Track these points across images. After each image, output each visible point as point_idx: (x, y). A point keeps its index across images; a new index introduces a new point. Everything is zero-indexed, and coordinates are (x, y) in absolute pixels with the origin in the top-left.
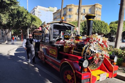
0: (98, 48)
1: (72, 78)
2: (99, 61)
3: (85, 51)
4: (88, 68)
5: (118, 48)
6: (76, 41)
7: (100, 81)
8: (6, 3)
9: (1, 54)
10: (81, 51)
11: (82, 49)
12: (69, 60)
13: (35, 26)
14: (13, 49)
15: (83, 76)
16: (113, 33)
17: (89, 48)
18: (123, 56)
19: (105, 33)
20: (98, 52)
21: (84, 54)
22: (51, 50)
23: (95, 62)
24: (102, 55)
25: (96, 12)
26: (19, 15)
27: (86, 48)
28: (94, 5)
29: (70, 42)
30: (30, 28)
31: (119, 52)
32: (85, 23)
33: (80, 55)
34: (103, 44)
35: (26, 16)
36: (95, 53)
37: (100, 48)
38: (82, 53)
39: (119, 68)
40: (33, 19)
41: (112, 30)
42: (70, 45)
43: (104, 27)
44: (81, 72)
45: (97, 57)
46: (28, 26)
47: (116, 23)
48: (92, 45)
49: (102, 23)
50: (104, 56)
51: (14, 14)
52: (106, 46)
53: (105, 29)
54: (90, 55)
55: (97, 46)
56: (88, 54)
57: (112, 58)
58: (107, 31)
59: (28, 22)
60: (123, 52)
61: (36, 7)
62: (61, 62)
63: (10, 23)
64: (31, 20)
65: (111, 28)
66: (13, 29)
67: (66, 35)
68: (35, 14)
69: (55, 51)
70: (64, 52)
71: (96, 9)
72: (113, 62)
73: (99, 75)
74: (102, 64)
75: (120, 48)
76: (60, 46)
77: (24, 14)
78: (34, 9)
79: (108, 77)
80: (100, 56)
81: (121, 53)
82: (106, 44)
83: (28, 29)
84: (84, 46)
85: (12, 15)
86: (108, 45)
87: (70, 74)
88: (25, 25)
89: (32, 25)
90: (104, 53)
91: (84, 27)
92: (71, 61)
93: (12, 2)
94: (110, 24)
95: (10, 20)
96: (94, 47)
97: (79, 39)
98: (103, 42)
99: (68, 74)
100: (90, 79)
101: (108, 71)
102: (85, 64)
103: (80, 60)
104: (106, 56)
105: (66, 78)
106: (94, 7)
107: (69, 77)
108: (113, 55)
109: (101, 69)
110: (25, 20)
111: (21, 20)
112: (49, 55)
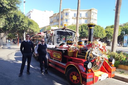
0: (99, 52)
1: (77, 79)
2: (100, 63)
3: (88, 55)
4: (91, 69)
5: (115, 51)
6: (80, 47)
7: (101, 80)
8: (6, 8)
9: (2, 58)
10: (85, 55)
11: (85, 53)
12: (74, 63)
13: (32, 30)
14: (11, 53)
15: (88, 75)
16: (109, 37)
17: (92, 52)
18: (120, 59)
19: (101, 37)
20: (99, 56)
21: (87, 57)
22: (55, 54)
23: (97, 64)
24: (103, 58)
25: (92, 17)
26: (16, 19)
27: (89, 52)
28: (90, 10)
29: (73, 47)
30: (27, 32)
31: (115, 56)
32: (81, 27)
33: (84, 58)
34: (103, 48)
35: (23, 20)
36: (96, 56)
37: (100, 52)
38: (86, 57)
39: (116, 70)
40: (30, 23)
41: (108, 34)
42: (74, 49)
43: (100, 31)
44: (86, 73)
45: (99, 60)
46: (24, 30)
47: (111, 28)
48: (94, 50)
49: (98, 27)
50: (104, 59)
51: (11, 18)
52: (105, 50)
53: (101, 34)
54: (93, 58)
55: (98, 50)
56: (91, 58)
57: (110, 61)
58: (103, 35)
59: (25, 26)
60: (119, 56)
61: (32, 11)
62: (67, 65)
63: (6, 26)
64: (28, 24)
65: (106, 32)
66: (9, 33)
67: (68, 41)
68: (30, 17)
69: (59, 55)
70: (69, 56)
71: (92, 14)
72: (111, 64)
73: (101, 75)
74: (102, 66)
75: (116, 52)
76: (64, 50)
77: (21, 18)
78: (29, 12)
79: (108, 77)
80: (101, 59)
81: (117, 56)
82: (106, 49)
83: (25, 33)
84: (87, 51)
85: (8, 19)
86: (107, 50)
87: (75, 75)
88: (22, 29)
89: (29, 29)
90: (104, 56)
91: (81, 31)
92: (77, 64)
93: (13, 7)
94: (106, 28)
95: (6, 24)
96: (96, 51)
97: (81, 44)
98: (103, 47)
99: (74, 75)
100: (93, 78)
101: (107, 72)
102: (89, 66)
103: (85, 63)
104: (105, 59)
105: (72, 78)
106: (90, 12)
107: (75, 78)
108: (111, 58)
109: (101, 71)
110: (22, 24)
111: (18, 24)
112: (53, 59)
